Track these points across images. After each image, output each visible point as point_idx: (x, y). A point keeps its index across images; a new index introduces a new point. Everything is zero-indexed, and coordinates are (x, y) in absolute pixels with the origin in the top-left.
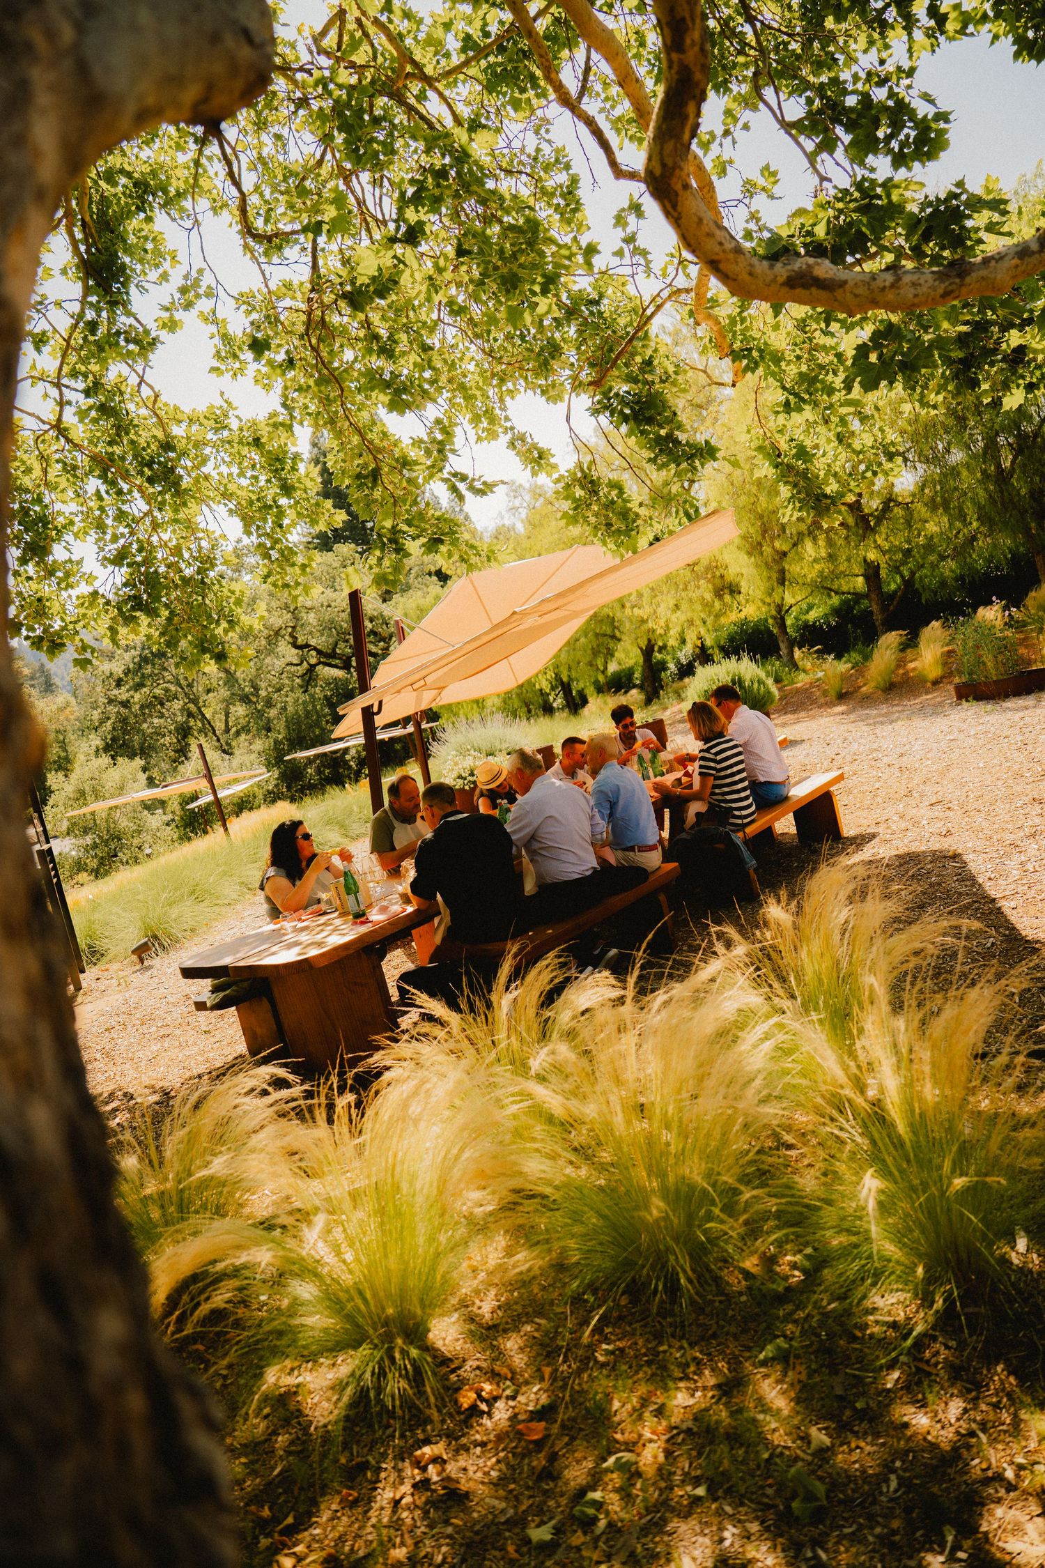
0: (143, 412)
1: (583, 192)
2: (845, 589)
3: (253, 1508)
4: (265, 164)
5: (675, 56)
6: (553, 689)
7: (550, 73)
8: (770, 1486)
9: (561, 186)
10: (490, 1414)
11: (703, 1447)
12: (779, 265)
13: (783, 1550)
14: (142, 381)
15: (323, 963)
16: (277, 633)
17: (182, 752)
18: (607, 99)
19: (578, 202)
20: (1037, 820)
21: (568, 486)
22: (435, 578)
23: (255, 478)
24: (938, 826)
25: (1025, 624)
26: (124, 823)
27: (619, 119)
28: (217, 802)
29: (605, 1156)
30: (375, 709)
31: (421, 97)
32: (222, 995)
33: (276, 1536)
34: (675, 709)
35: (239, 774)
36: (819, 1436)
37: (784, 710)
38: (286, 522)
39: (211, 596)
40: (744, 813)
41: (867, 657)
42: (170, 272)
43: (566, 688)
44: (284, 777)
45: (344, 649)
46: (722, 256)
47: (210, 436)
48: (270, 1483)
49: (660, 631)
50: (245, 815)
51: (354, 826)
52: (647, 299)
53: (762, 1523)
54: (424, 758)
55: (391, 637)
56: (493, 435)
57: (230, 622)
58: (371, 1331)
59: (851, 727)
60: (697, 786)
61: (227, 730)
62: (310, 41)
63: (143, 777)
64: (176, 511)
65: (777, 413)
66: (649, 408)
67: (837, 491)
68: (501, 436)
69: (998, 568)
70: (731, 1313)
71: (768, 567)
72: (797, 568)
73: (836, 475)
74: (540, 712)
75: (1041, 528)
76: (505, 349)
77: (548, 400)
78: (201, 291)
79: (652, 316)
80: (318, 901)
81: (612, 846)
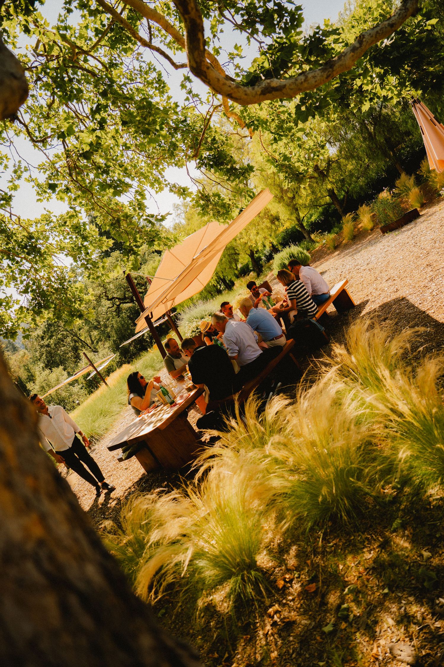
0: (16, 226)
1: (164, 78)
2: (323, 203)
3: (210, 655)
4: (31, 109)
5: (186, 16)
6: (218, 283)
7: (135, 34)
8: (413, 579)
9: (155, 78)
10: (292, 587)
11: (381, 572)
12: (256, 87)
13: (427, 604)
14: (11, 214)
15: (165, 427)
16: (99, 297)
17: (77, 358)
18: (162, 36)
19: (164, 83)
20: (431, 273)
21: (197, 202)
22: (156, 254)
23: (71, 238)
24: (392, 289)
25: (400, 194)
26: (64, 394)
27: (170, 43)
28: (98, 373)
29: (303, 467)
30: (150, 316)
31: (86, 61)
32: (127, 452)
33: (223, 663)
34: (270, 275)
35: (104, 359)
36: (426, 554)
37: (314, 261)
38: (89, 251)
39: (69, 292)
41: (341, 228)
42: (7, 164)
43: (224, 281)
44: (121, 354)
45: (129, 294)
46: (232, 91)
47: (46, 227)
48: (213, 643)
49: (254, 245)
50: (111, 375)
51: (157, 365)
52: (205, 114)
53: (415, 596)
54: (176, 328)
55: (146, 283)
56: (161, 189)
57: (80, 301)
58: (233, 570)
59: (343, 259)
60: (290, 305)
61: (93, 343)
62: (32, 52)
63: (65, 373)
64: (43, 263)
65: (272, 144)
66: (220, 159)
67: (304, 170)
68: (165, 188)
69: (382, 175)
70: (374, 515)
71: (288, 205)
72: (301, 201)
73: (302, 162)
74: (216, 294)
75: (394, 153)
76: (154, 152)
77: (179, 167)
78: (22, 170)
79: (209, 120)
80: (154, 402)
81: (264, 341)
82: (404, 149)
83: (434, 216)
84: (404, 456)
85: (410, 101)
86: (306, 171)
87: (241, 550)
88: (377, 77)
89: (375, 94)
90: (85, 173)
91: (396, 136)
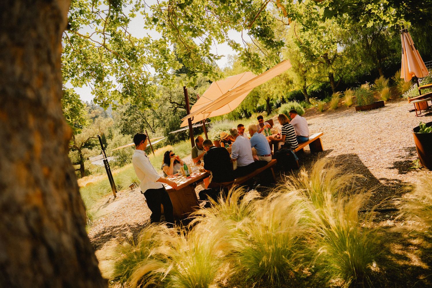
0: (127, 40)
2: (323, 81)
6: (241, 112)
14: (126, 31)
15: (179, 189)
16: (166, 99)
20: (379, 145)
21: (242, 56)
22: (208, 83)
23: (158, 56)
24: (351, 147)
25: (375, 89)
26: (127, 152)
28: (151, 146)
29: (256, 241)
30: (192, 119)
34: (275, 116)
35: (157, 138)
37: (307, 115)
38: (167, 68)
39: (147, 89)
40: (295, 145)
41: (330, 100)
43: (245, 112)
44: (169, 138)
45: (184, 103)
47: (145, 46)
49: (271, 95)
50: (159, 149)
51: (188, 151)
54: (206, 132)
55: (196, 99)
56: (222, 42)
57: (152, 96)
59: (325, 120)
60: (281, 138)
61: (154, 126)
64: (136, 67)
65: (301, 32)
66: (265, 32)
67: (317, 54)
68: (226, 42)
69: (368, 73)
70: (291, 284)
71: (301, 76)
72: (309, 76)
73: (317, 49)
74: (238, 119)
75: (380, 61)
76: (224, 17)
77: (237, 31)
78: (141, 6)
79: (265, 5)
80: (177, 172)
81: (258, 155)
82: (388, 61)
83: (393, 109)
84: (321, 252)
85: (401, 30)
86: (319, 56)
87: (201, 278)
88: (383, 6)
89: (378, 17)
90: (178, 19)
91: (385, 51)
